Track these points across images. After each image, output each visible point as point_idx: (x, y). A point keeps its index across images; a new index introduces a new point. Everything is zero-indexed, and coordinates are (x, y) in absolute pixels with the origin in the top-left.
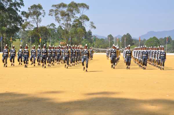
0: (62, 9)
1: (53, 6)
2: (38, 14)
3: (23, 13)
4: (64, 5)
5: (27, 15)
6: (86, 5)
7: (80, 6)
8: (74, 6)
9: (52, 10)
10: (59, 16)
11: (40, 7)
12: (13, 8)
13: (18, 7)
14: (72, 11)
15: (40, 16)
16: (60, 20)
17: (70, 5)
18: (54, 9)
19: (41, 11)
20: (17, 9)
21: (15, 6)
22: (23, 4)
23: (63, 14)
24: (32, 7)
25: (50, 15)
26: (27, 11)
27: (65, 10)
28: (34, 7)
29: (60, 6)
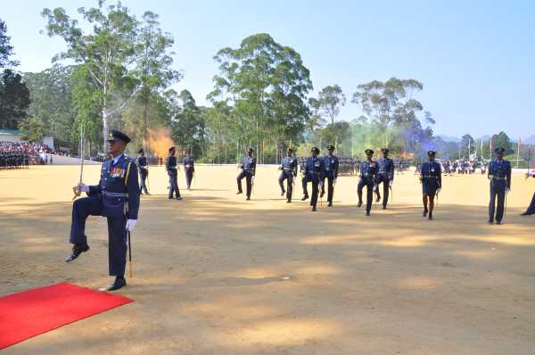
0: (374, 91)
1: (359, 87)
2: (334, 102)
3: (311, 101)
4: (378, 85)
5: (317, 104)
6: (417, 83)
7: (407, 85)
8: (396, 86)
9: (358, 93)
10: (370, 102)
11: (338, 90)
12: (297, 94)
13: (303, 92)
14: (391, 94)
15: (338, 105)
16: (371, 110)
17: (389, 84)
18: (361, 91)
19: (339, 96)
20: (302, 95)
21: (299, 91)
22: (311, 87)
23: (377, 100)
24: (324, 90)
25: (353, 101)
26: (317, 98)
27: (380, 92)
28: (329, 90)
29: (371, 86)
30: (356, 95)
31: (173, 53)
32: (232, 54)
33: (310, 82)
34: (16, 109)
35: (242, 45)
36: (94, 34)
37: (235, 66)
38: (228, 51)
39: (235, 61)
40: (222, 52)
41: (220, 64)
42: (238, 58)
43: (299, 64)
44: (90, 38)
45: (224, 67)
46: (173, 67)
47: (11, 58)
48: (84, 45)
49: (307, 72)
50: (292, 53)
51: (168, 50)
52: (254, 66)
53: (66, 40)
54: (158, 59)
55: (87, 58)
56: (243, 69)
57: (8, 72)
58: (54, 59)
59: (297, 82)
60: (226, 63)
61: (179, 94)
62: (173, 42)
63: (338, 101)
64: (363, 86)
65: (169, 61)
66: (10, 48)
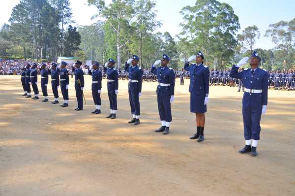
0: (281, 28)
1: (270, 25)
2: (252, 36)
4: (284, 24)
5: (241, 37)
9: (269, 30)
10: (277, 35)
11: (255, 28)
12: (230, 32)
13: (234, 31)
15: (255, 38)
16: (278, 41)
18: (272, 28)
19: (256, 32)
20: (234, 33)
22: (239, 28)
23: (282, 33)
24: (246, 29)
25: (265, 36)
26: (242, 34)
27: (286, 29)
28: (250, 28)
29: (278, 25)
30: (268, 31)
31: (156, 11)
32: (190, 10)
33: (238, 24)
34: (74, 45)
35: (197, 4)
36: (112, 3)
37: (192, 17)
38: (188, 8)
39: (192, 14)
40: (184, 8)
41: (183, 16)
42: (194, 12)
43: (232, 13)
44: (111, 5)
45: (185, 17)
46: (156, 19)
47: (72, 19)
48: (107, 10)
49: (237, 18)
50: (228, 6)
51: (153, 10)
52: (203, 16)
53: (98, 7)
54: (148, 15)
55: (109, 16)
56: (196, 18)
57: (70, 26)
58: (92, 18)
59: (231, 25)
60: (187, 15)
61: (163, 34)
62: (155, 4)
63: (255, 35)
64: (273, 25)
65: (153, 16)
66: (71, 14)
